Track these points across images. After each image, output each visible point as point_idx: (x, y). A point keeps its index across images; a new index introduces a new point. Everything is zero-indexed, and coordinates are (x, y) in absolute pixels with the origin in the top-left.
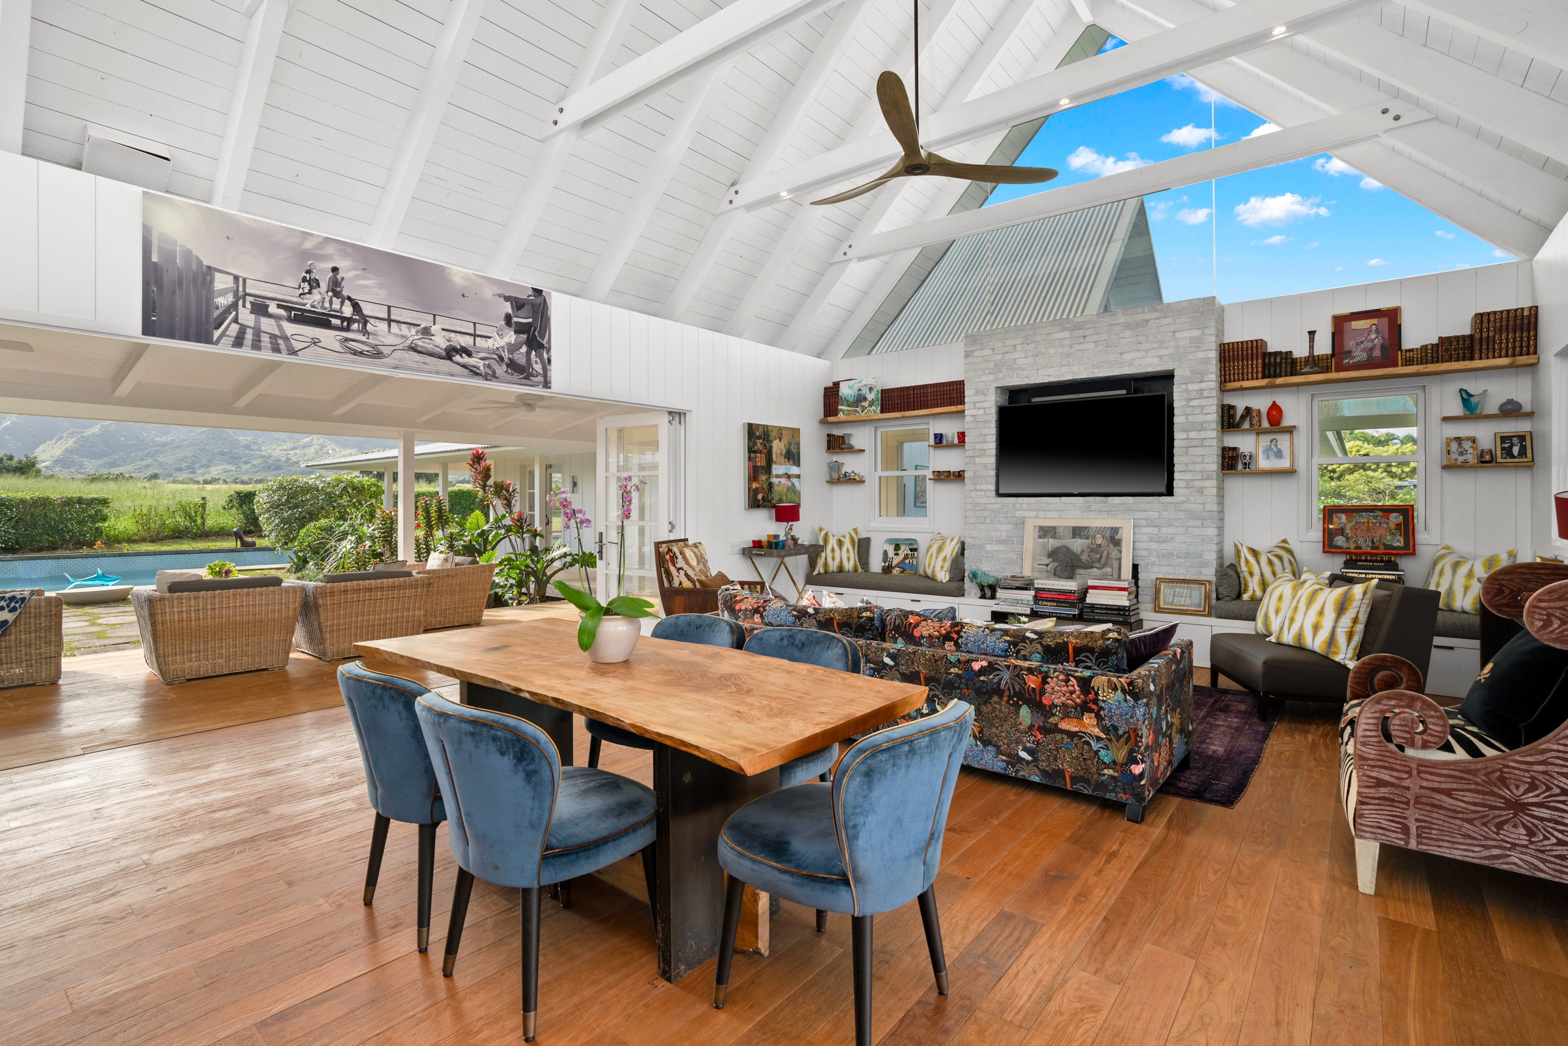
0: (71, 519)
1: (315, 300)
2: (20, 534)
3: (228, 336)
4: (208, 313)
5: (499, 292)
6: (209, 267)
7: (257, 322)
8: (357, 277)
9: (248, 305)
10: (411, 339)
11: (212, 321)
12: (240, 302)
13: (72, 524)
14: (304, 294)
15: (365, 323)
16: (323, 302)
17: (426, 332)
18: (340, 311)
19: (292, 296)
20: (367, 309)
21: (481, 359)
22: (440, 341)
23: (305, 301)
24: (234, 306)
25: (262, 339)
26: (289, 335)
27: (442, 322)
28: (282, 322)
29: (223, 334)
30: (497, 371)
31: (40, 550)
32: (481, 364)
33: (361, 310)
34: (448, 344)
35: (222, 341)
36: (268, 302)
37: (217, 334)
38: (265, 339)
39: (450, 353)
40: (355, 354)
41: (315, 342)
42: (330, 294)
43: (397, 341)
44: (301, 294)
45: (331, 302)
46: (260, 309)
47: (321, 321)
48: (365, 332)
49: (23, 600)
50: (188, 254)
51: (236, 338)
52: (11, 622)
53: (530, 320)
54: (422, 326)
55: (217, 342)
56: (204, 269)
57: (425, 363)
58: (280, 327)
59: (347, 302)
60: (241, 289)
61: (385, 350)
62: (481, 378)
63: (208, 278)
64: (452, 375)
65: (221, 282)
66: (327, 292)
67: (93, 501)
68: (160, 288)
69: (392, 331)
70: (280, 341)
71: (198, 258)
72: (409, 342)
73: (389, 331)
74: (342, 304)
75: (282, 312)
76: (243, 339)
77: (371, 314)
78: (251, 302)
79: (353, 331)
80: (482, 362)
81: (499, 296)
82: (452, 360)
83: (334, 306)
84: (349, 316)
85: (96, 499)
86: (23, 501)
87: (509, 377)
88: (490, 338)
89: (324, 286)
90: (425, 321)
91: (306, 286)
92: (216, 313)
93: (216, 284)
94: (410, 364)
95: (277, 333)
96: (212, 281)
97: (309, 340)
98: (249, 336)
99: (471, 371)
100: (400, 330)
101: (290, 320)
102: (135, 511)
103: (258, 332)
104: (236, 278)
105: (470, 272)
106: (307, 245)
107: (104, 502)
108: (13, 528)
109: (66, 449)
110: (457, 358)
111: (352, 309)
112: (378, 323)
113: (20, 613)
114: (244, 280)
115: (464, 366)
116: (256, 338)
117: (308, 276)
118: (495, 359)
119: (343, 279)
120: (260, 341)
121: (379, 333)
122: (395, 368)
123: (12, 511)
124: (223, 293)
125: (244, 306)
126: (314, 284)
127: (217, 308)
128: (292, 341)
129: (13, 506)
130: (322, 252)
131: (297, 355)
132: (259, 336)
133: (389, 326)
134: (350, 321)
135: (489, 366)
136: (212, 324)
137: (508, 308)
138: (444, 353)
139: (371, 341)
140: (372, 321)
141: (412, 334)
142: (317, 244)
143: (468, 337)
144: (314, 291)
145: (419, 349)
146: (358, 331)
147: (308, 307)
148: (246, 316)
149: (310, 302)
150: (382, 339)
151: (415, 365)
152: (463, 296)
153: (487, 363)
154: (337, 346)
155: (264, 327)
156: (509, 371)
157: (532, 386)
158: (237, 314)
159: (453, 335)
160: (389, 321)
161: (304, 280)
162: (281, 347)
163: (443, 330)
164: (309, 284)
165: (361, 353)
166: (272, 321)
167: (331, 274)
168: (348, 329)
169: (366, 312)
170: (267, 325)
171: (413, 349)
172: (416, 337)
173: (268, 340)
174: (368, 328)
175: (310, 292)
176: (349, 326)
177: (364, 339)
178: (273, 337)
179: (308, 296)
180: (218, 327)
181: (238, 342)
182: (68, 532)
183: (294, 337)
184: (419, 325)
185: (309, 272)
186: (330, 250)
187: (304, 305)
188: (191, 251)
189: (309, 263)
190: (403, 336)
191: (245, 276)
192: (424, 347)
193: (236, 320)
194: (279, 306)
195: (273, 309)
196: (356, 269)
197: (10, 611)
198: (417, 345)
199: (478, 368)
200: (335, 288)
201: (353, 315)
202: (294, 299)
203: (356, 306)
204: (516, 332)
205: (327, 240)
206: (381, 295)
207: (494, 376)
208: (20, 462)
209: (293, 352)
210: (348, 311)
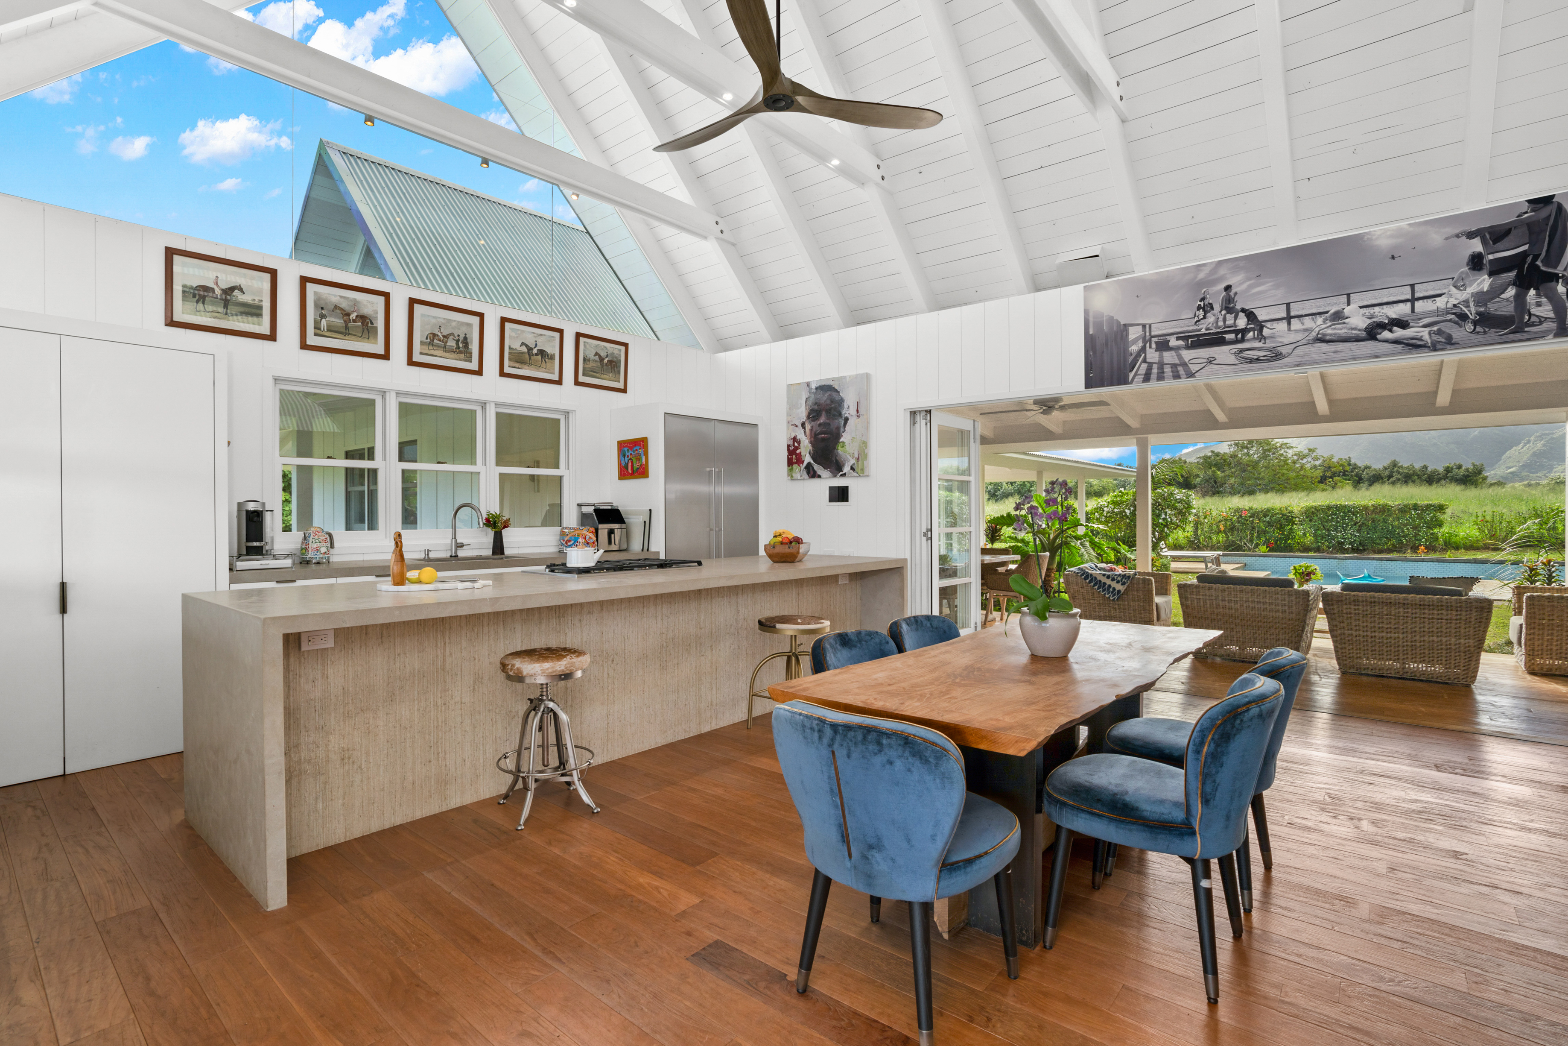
0: (1407, 525)
1: (1210, 323)
2: (1363, 537)
3: (1140, 375)
4: (1125, 360)
5: (1457, 231)
6: (1125, 325)
7: (1161, 357)
8: (1251, 287)
9: (1154, 346)
10: (1317, 329)
11: (1128, 366)
12: (1148, 345)
13: (1408, 529)
14: (1199, 321)
15: (1261, 328)
16: (1217, 322)
17: (1338, 316)
18: (1235, 325)
19: (1187, 326)
20: (1262, 315)
21: (1425, 326)
22: (1358, 321)
23: (1200, 327)
24: (1143, 349)
25: (1165, 370)
26: (1187, 361)
27: (1358, 300)
28: (1180, 352)
29: (1136, 374)
30: (1454, 336)
31: (1380, 552)
32: (1425, 334)
33: (1256, 317)
34: (1369, 321)
35: (1136, 380)
36: (1168, 338)
37: (1131, 375)
38: (1168, 370)
39: (1372, 333)
40: (1251, 362)
41: (1210, 361)
42: (1224, 312)
43: (1299, 336)
44: (1196, 322)
45: (1225, 320)
46: (1163, 346)
47: (1216, 340)
48: (1261, 337)
49: (1129, 577)
50: (1111, 319)
51: (1146, 374)
52: (1122, 592)
53: (1526, 247)
54: (1332, 311)
55: (1132, 382)
56: (1122, 327)
57: (1337, 352)
58: (1179, 357)
59: (1242, 315)
60: (1148, 334)
61: (1284, 350)
62: (1426, 350)
63: (1124, 333)
64: (1377, 357)
65: (1134, 333)
66: (1220, 312)
67: (1428, 507)
68: (1095, 352)
69: (1293, 328)
70: (1180, 368)
71: (1117, 321)
72: (1314, 334)
73: (1289, 329)
74: (1236, 318)
75: (1181, 343)
76: (1150, 374)
77: (1267, 318)
78: (1155, 342)
79: (1248, 340)
80: (1427, 330)
81: (1457, 236)
82: (1376, 339)
83: (1227, 322)
84: (1243, 327)
85: (1431, 505)
86: (1366, 508)
87: (1477, 338)
88: (1440, 295)
89: (1217, 307)
90: (1334, 305)
91: (1201, 313)
92: (1131, 358)
93: (1130, 337)
94: (1316, 357)
95: (1177, 362)
96: (1127, 335)
97: (1205, 361)
98: (1155, 371)
99: (1408, 345)
100: (1303, 324)
101: (1188, 347)
102: (1477, 517)
103: (1161, 365)
104: (1144, 326)
105: (1403, 224)
106: (1201, 276)
107: (1441, 508)
108: (1358, 531)
109: (1534, 452)
110: (1386, 334)
111: (1246, 320)
112: (1275, 325)
113: (1128, 586)
114: (1150, 326)
115: (1396, 342)
116: (1160, 371)
117: (1202, 303)
118: (1450, 321)
119: (1236, 294)
120: (1163, 372)
121: (1277, 334)
122: (1298, 365)
123: (1356, 517)
124: (1135, 341)
125: (1150, 347)
126: (1207, 308)
127: (1131, 354)
128: (1190, 365)
129: (1358, 513)
130: (1215, 276)
131: (1195, 377)
132: (1162, 368)
133: (1289, 324)
134: (1244, 331)
135: (1439, 332)
136: (1128, 369)
137: (1477, 246)
138: (1364, 334)
139: (1269, 344)
140: (1268, 325)
141: (1318, 325)
142: (1210, 271)
143: (1401, 305)
144: (1208, 315)
145: (1328, 338)
146: (1254, 338)
147: (1203, 331)
148: (1152, 355)
149: (1204, 326)
150: (1280, 340)
151: (1324, 357)
152: (1393, 257)
153: (1435, 328)
154: (1232, 359)
155: (1166, 360)
156: (1479, 329)
157: (1529, 340)
158: (1145, 356)
159: (1377, 309)
160: (1289, 318)
161: (1199, 308)
162: (1180, 373)
163: (1361, 307)
164: (1204, 310)
165: (1257, 359)
166: (1173, 353)
167: (1224, 293)
168: (1243, 340)
169: (1261, 318)
170: (1169, 357)
171: (1321, 339)
172: (1324, 326)
173: (1170, 369)
174: (1264, 333)
175: (1204, 317)
176: (1243, 336)
177: (1260, 345)
178: (1174, 366)
179: (1203, 321)
180: (1131, 371)
181: (1147, 378)
182: (1404, 536)
183: (1190, 362)
184: (1327, 312)
185: (1203, 299)
186: (1222, 271)
187: (1200, 330)
188: (1113, 317)
189: (1203, 291)
190: (1306, 330)
191: (1149, 322)
192: (1335, 334)
193: (1144, 361)
194: (1178, 339)
195: (1173, 342)
196: (1249, 279)
197: (1122, 584)
198: (1324, 335)
199: (1420, 339)
200: (1229, 306)
201: (1248, 324)
202: (1191, 328)
203: (1250, 316)
204: (1491, 274)
205: (1220, 263)
206: (1280, 295)
207: (1450, 342)
208: (1467, 470)
209: (1191, 375)
210: (1242, 322)
